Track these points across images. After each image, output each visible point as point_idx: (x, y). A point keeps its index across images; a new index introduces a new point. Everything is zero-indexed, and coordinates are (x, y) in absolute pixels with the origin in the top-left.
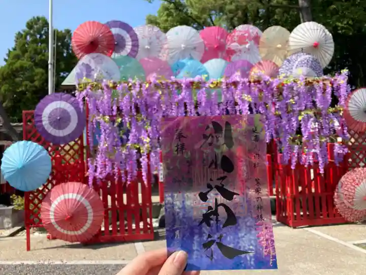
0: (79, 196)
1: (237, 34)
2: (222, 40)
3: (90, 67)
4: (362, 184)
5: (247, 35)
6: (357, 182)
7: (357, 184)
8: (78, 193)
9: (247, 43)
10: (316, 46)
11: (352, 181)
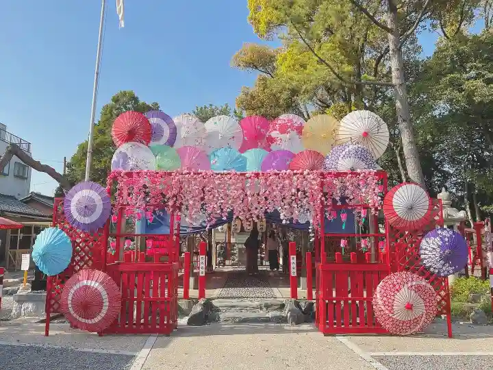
0: (97, 284)
1: (279, 122)
2: (262, 130)
3: (127, 155)
4: (403, 289)
5: (289, 124)
6: (397, 287)
7: (397, 290)
8: (96, 281)
9: (289, 132)
10: (366, 134)
11: (391, 286)
